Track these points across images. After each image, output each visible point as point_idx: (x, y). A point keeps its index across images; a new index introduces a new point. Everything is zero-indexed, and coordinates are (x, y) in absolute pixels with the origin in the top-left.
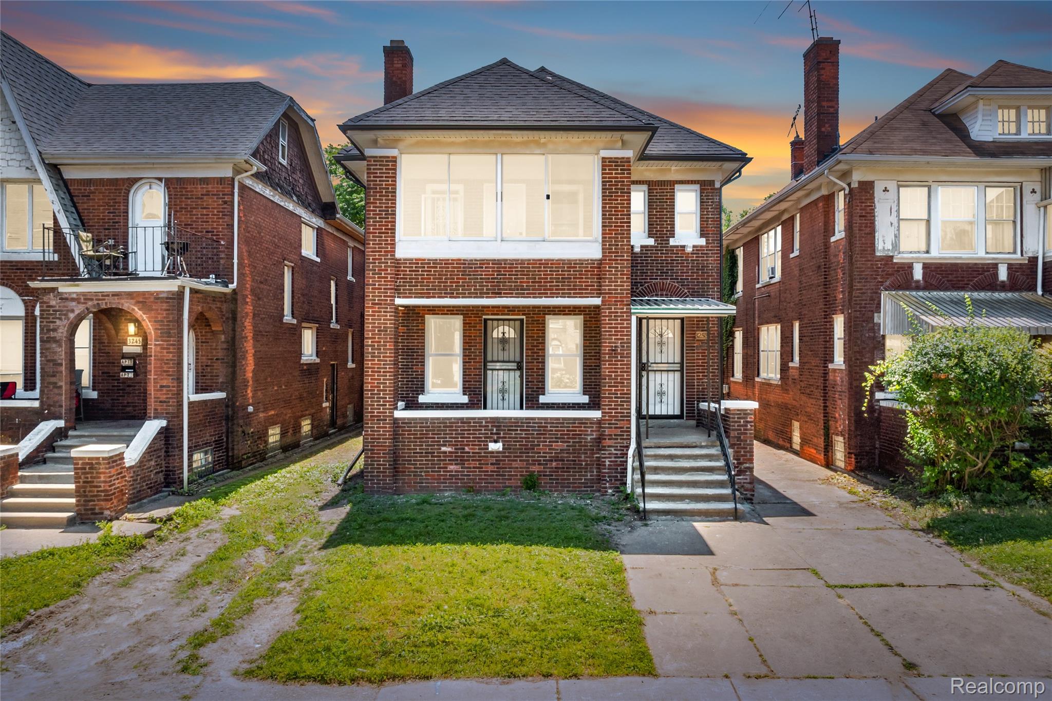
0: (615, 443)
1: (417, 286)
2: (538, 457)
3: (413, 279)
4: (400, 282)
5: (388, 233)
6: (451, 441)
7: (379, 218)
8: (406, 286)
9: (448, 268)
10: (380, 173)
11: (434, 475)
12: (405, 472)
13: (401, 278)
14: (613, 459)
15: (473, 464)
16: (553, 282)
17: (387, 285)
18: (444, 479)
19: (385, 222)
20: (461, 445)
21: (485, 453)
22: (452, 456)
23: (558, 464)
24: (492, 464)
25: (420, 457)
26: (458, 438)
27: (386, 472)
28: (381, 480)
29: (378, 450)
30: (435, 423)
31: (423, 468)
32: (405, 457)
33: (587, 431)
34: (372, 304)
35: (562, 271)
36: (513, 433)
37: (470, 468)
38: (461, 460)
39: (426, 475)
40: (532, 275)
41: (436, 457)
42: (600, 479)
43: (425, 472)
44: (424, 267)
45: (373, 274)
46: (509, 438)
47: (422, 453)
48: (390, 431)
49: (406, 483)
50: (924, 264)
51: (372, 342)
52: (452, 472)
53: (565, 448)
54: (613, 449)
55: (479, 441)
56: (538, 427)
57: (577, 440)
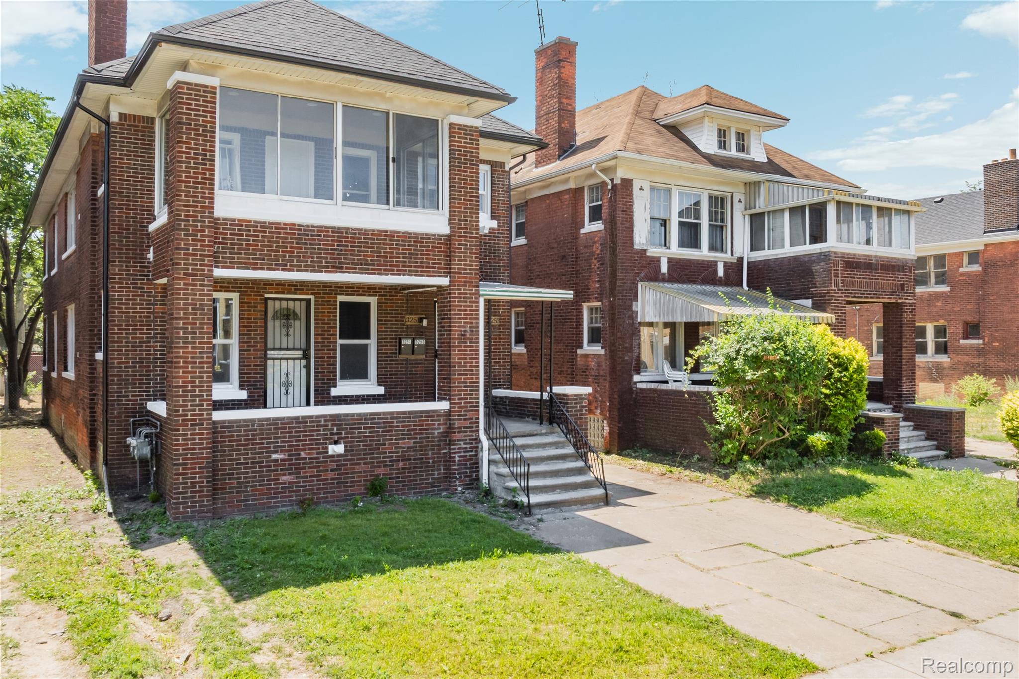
0: (465, 436)
1: (241, 254)
2: (384, 457)
3: (235, 244)
4: (218, 248)
5: (206, 183)
6: (284, 446)
7: (194, 163)
8: (226, 253)
9: (280, 233)
10: (196, 105)
11: (263, 490)
12: (225, 489)
13: (220, 243)
14: (462, 454)
15: (310, 472)
16: (399, 257)
17: (204, 251)
18: (275, 493)
19: (202, 169)
20: (295, 450)
21: (324, 457)
22: (285, 465)
23: (404, 464)
24: (332, 470)
25: (245, 468)
26: (292, 441)
27: (203, 491)
28: (196, 502)
29: (191, 464)
30: (263, 425)
31: (248, 482)
32: (225, 470)
33: (434, 425)
34: (184, 274)
35: (409, 245)
36: (357, 431)
37: (307, 477)
38: (296, 469)
39: (252, 491)
40: (377, 248)
41: (265, 466)
42: (448, 476)
43: (252, 486)
44: (249, 231)
45: (185, 235)
46: (352, 437)
47: (248, 463)
48: (209, 439)
49: (227, 503)
50: (669, 258)
51: (184, 324)
52: (285, 483)
53: (412, 445)
54: (462, 443)
55: (317, 444)
56: (384, 423)
57: (425, 436)
